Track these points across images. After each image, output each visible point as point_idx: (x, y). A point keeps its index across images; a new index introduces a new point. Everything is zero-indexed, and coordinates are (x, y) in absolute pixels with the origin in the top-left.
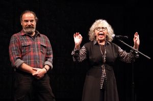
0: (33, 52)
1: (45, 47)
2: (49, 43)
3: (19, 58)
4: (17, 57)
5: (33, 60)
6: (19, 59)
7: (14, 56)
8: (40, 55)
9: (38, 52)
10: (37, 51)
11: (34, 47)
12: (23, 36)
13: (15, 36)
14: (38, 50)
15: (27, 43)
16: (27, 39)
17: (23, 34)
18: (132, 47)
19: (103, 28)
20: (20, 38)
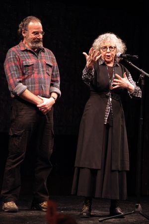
0: (38, 74)
1: (51, 66)
2: (55, 60)
3: (20, 82)
4: (18, 80)
5: (38, 85)
6: (21, 84)
7: (14, 78)
8: (46, 78)
9: (44, 74)
10: (42, 73)
11: (38, 67)
12: (23, 51)
13: (13, 51)
14: (43, 71)
15: (30, 61)
16: (29, 56)
17: (23, 49)
18: (143, 71)
19: (111, 47)
20: (20, 54)
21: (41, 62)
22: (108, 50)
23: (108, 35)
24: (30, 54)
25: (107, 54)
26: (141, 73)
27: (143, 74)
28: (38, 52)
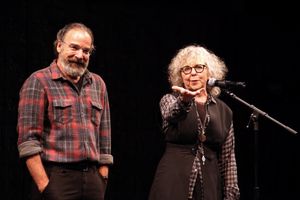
0: (78, 122)
1: (99, 110)
5: (78, 142)
10: (84, 120)
11: (79, 111)
12: (55, 80)
15: (66, 100)
16: (65, 91)
17: (57, 77)
18: (255, 108)
19: (197, 67)
20: (49, 86)
21: (85, 102)
22: (194, 72)
23: (192, 48)
24: (67, 88)
25: (192, 78)
26: (252, 111)
27: (256, 112)
28: (80, 84)
